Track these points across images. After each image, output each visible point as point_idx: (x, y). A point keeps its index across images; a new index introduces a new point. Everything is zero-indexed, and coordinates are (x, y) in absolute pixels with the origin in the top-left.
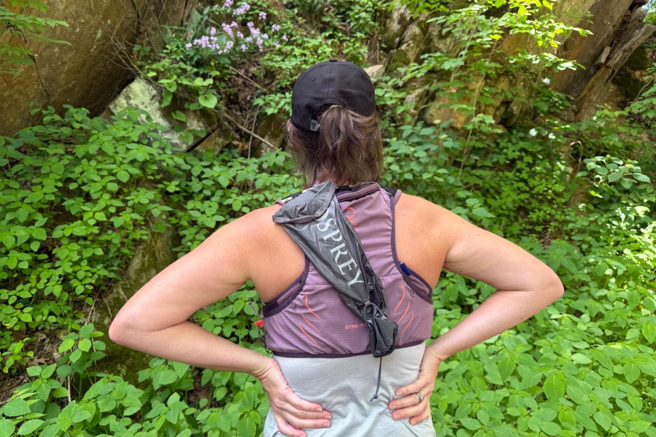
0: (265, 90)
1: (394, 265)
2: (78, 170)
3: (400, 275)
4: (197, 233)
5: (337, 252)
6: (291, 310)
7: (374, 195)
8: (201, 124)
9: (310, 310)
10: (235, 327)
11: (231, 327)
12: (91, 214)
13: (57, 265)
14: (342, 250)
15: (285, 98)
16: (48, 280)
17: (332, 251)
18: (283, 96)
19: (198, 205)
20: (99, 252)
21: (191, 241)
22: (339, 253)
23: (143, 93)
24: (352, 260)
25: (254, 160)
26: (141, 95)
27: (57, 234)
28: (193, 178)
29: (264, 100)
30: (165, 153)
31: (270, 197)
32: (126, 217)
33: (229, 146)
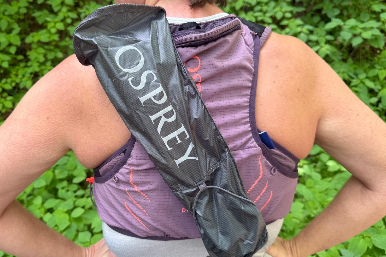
1: (251, 135)
3: (258, 149)
5: (160, 117)
6: (114, 185)
7: (230, 39)
9: (136, 188)
12: (53, 24)
13: (29, 64)
14: (167, 115)
16: (23, 76)
17: (153, 118)
22: (163, 120)
24: (182, 129)
27: (28, 40)
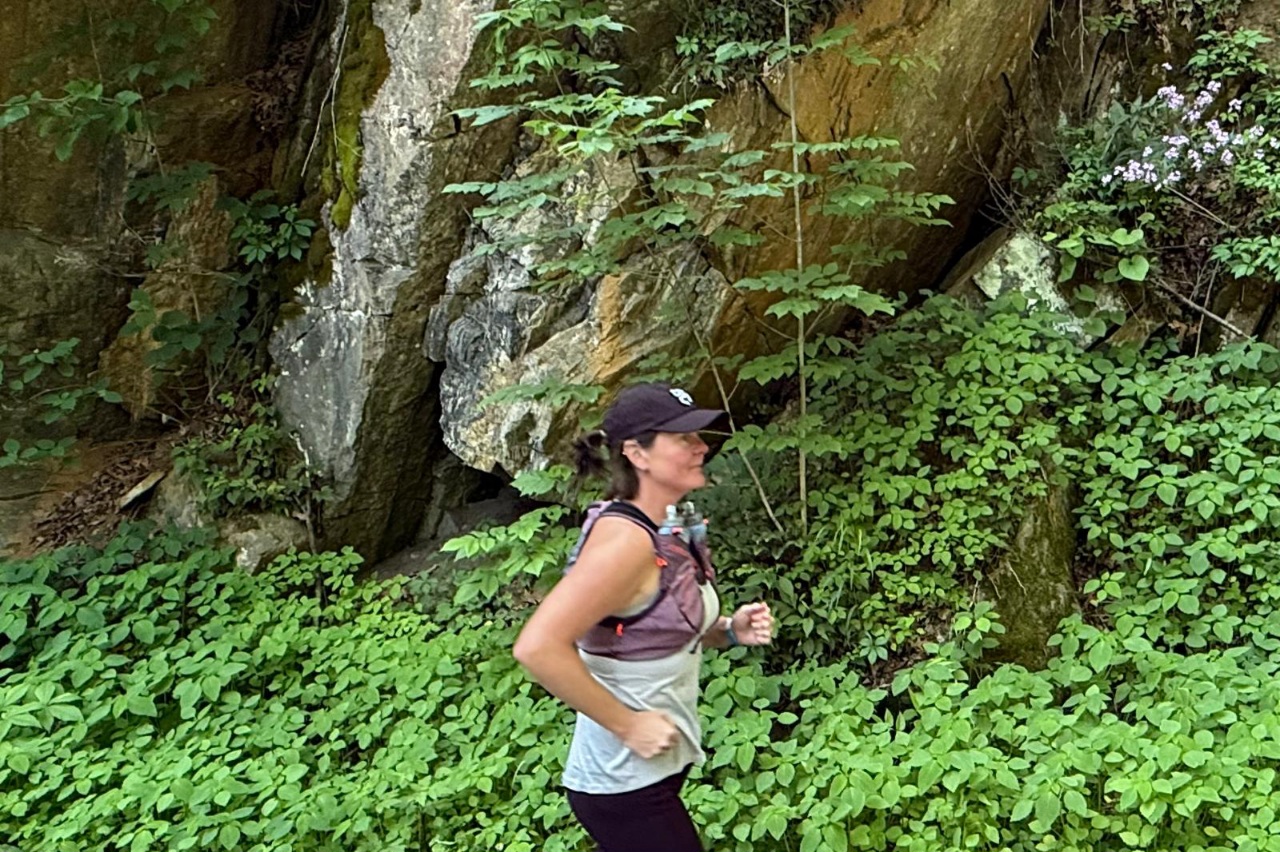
0: (1233, 228)
2: (955, 396)
4: (1109, 487)
8: (1119, 302)
10: (1163, 629)
11: (1158, 629)
12: (977, 461)
13: (941, 526)
15: (1270, 245)
16: (934, 545)
18: (1266, 241)
19: (1111, 441)
20: (989, 511)
21: (1100, 499)
23: (1027, 253)
25: (1207, 359)
26: (1023, 257)
28: (1103, 397)
29: (1231, 249)
30: (1065, 362)
31: (1228, 428)
32: (1022, 464)
33: (1163, 333)
